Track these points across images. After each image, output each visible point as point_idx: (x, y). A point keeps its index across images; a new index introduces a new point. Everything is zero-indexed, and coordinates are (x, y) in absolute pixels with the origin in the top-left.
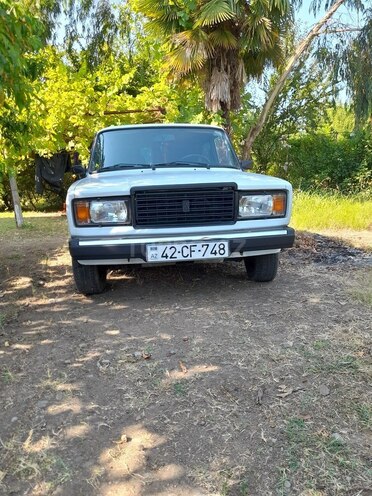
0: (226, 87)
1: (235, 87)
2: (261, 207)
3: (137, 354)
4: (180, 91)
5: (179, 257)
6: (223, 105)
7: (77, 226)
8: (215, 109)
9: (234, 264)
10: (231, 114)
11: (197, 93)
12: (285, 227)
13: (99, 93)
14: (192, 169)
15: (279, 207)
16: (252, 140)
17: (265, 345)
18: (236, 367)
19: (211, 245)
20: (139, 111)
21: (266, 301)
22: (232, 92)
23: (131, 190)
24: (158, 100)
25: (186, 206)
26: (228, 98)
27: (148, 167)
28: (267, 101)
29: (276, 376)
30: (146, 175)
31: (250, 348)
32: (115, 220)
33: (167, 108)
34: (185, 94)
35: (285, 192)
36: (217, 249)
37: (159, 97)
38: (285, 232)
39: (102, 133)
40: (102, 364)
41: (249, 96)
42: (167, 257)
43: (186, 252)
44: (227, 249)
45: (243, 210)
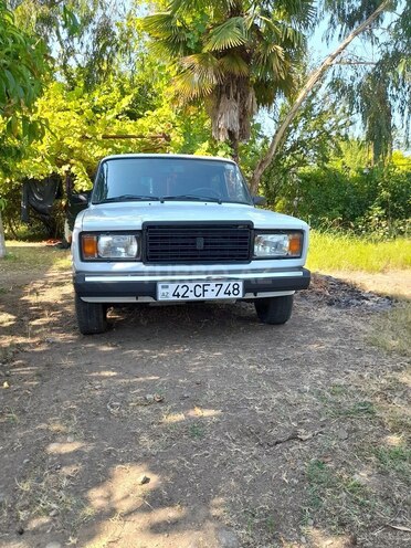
0: (236, 116)
1: (245, 115)
2: (276, 247)
3: (149, 396)
4: (184, 117)
5: (191, 297)
6: (231, 134)
7: (82, 260)
8: (222, 139)
9: (244, 304)
10: (240, 144)
11: (204, 120)
12: (300, 268)
13: (98, 115)
14: (204, 203)
15: (295, 247)
16: (260, 172)
17: (281, 389)
18: (253, 411)
19: (225, 284)
20: (141, 137)
21: (279, 345)
22: (241, 121)
23: (143, 225)
24: (162, 125)
25: (200, 243)
26: (237, 127)
27: (157, 199)
28: (277, 132)
29: (293, 420)
30: (154, 208)
31: (266, 392)
32: (123, 256)
33: (171, 135)
34: (189, 120)
35: (301, 232)
36: (231, 289)
37: (163, 122)
38: (300, 274)
39: (105, 161)
40: (112, 407)
41: (258, 126)
42: (178, 295)
43: (199, 291)
44: (241, 289)
45: (258, 250)
